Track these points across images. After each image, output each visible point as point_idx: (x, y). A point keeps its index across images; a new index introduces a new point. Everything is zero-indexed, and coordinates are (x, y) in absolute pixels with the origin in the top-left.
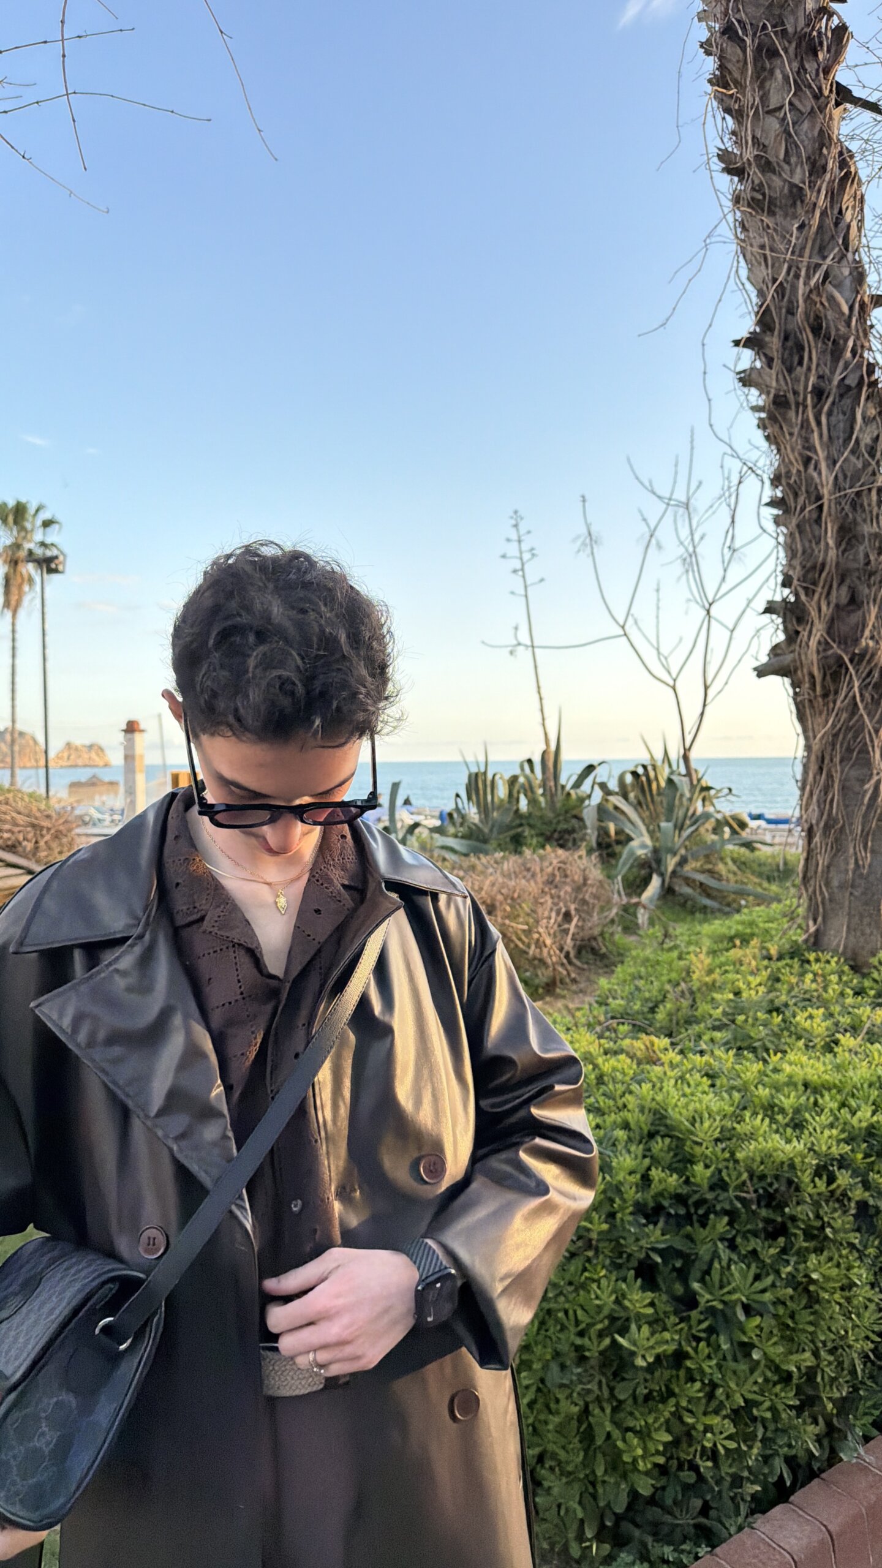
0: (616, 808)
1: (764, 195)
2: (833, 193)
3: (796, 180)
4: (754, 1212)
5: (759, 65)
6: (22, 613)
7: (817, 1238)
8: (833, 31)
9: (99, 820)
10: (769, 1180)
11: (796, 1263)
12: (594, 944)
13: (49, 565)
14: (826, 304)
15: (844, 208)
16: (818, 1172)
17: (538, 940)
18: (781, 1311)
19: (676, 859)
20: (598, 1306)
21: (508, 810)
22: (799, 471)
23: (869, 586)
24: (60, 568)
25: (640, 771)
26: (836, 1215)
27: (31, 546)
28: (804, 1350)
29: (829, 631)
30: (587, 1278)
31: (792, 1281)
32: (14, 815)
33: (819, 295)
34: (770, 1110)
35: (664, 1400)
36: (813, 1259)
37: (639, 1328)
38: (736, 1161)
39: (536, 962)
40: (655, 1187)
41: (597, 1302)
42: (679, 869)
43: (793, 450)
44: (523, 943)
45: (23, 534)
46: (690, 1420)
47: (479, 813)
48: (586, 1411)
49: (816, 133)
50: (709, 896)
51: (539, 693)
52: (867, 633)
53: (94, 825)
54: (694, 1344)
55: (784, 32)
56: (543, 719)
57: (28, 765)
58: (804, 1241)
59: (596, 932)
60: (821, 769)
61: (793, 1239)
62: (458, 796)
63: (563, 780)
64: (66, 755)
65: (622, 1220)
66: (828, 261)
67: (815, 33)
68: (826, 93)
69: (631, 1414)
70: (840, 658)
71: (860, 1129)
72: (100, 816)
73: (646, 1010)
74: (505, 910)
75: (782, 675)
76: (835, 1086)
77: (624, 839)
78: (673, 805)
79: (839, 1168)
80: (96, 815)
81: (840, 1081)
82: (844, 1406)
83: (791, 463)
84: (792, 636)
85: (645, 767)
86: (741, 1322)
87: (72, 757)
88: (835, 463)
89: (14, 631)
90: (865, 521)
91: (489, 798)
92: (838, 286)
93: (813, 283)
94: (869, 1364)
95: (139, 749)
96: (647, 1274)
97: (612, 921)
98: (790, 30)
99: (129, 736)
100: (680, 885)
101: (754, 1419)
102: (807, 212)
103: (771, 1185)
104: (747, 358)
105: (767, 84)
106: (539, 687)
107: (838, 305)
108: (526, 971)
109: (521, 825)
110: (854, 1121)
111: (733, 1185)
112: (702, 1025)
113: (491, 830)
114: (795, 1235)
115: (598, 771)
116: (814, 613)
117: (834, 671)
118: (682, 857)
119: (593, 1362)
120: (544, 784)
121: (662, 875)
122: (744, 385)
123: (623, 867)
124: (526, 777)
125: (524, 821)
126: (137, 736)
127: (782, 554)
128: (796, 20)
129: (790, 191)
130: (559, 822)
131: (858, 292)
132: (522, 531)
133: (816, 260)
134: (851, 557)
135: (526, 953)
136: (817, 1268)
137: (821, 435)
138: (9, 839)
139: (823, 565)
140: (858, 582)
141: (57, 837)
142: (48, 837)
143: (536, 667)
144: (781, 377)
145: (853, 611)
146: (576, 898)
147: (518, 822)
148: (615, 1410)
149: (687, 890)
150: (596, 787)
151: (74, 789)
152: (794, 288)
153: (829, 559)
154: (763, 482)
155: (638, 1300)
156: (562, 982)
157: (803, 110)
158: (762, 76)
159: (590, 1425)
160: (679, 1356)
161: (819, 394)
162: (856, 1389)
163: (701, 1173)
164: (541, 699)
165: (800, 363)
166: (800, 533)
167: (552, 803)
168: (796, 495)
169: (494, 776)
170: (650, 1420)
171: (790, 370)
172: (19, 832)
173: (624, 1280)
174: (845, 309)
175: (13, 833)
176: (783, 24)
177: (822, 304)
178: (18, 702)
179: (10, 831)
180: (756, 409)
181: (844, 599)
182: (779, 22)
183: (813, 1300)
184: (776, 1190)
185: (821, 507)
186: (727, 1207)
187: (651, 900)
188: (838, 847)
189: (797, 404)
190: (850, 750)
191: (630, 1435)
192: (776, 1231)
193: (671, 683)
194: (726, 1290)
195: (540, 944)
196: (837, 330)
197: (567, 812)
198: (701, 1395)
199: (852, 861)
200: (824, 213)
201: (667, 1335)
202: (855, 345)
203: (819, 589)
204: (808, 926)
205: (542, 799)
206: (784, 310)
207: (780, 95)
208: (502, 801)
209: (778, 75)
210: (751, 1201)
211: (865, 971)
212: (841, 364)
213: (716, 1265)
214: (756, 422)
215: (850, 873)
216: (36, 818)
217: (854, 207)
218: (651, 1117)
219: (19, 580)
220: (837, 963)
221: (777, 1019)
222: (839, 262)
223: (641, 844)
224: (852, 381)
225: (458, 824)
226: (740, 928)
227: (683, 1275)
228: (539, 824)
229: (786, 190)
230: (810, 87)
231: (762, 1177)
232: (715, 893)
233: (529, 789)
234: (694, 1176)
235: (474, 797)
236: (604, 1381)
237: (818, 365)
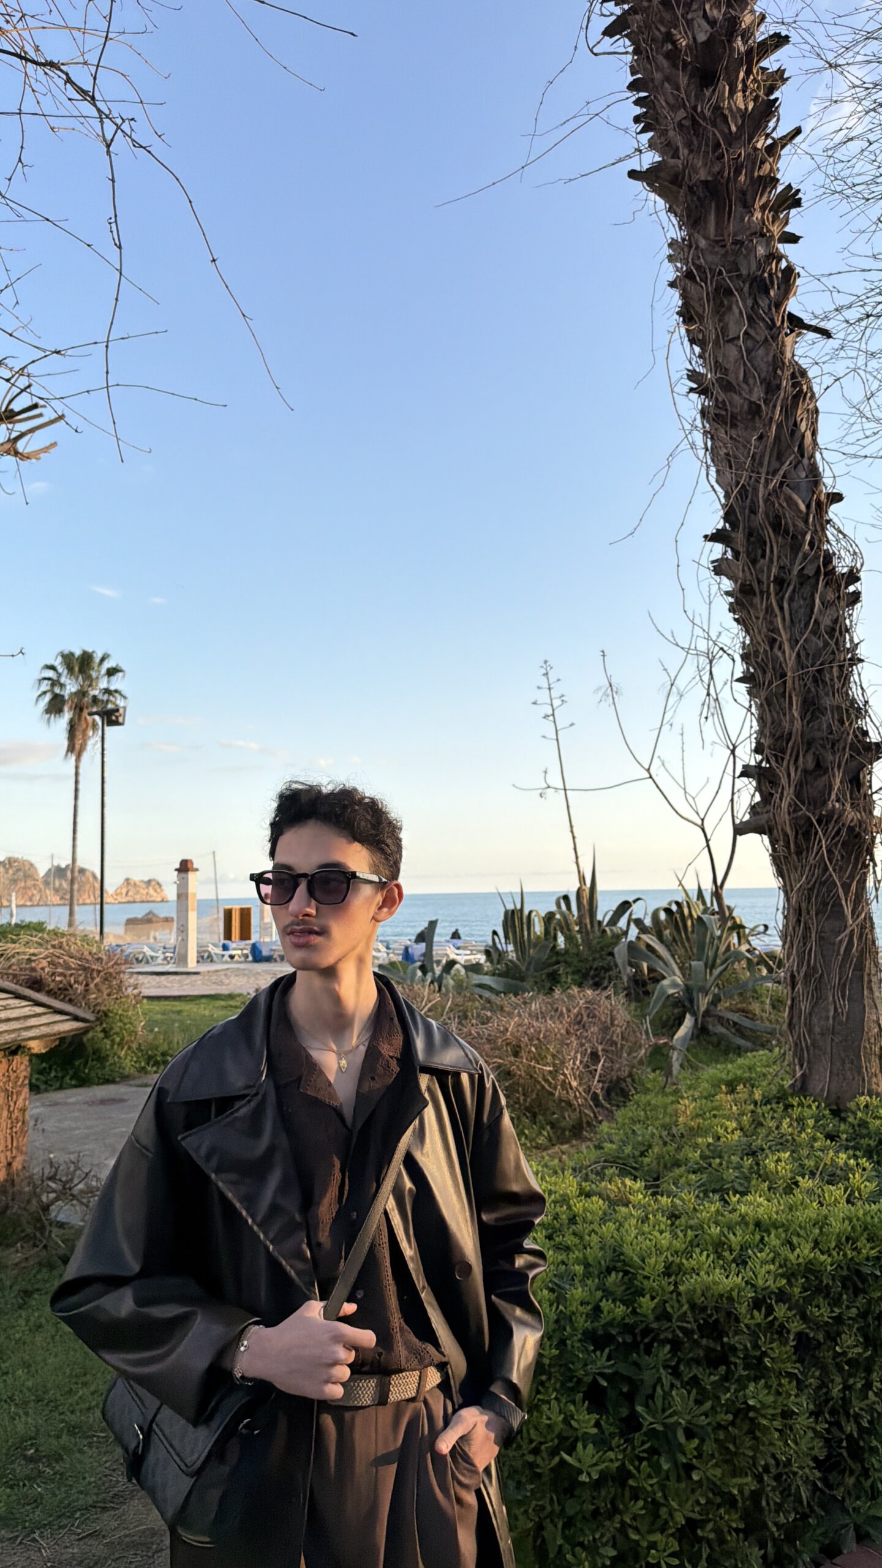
0: (648, 946)
1: (726, 410)
2: (786, 411)
3: (754, 398)
4: (695, 1341)
5: (718, 302)
6: (85, 756)
7: (757, 1368)
8: (783, 271)
9: (152, 958)
10: (709, 1312)
11: (736, 1391)
12: (623, 1085)
13: (112, 717)
14: (785, 505)
15: (799, 419)
16: (757, 1304)
17: (564, 1081)
18: (721, 1435)
19: (709, 998)
20: (549, 1426)
21: (545, 947)
22: (765, 651)
23: (834, 753)
24: (121, 720)
25: (674, 908)
26: (774, 1345)
27: (96, 692)
28: (747, 1475)
29: (798, 795)
30: (539, 1400)
31: (729, 1407)
32: (66, 958)
33: (778, 497)
34: (719, 1247)
35: (610, 1517)
36: (752, 1387)
37: (585, 1447)
38: (679, 1294)
39: (563, 1104)
40: (605, 1318)
41: (548, 1422)
42: (712, 1007)
43: (760, 632)
44: (550, 1084)
45: (87, 683)
46: (634, 1536)
47: (516, 950)
48: (540, 1527)
49: (770, 358)
50: (743, 1036)
51: (572, 832)
52: (833, 796)
53: (147, 962)
54: (637, 1463)
55: (739, 276)
56: (577, 858)
57: (88, 901)
58: (744, 1369)
59: (625, 1073)
60: (799, 921)
61: (733, 1367)
62: (495, 933)
63: (599, 917)
64: (124, 891)
65: (573, 1346)
66: (785, 467)
67: (766, 275)
68: (778, 324)
69: (582, 1530)
70: (809, 818)
71: (799, 1265)
72: (153, 954)
73: (637, 1153)
74: (530, 1052)
75: (760, 833)
76: (783, 1225)
77: (657, 979)
78: (704, 942)
79: (777, 1302)
80: (149, 953)
81: (788, 1221)
82: (791, 1534)
83: (759, 643)
84: (767, 798)
85: (677, 903)
86: (680, 1444)
87: (130, 893)
88: (797, 642)
89: (77, 774)
90: (827, 694)
91: (526, 933)
92: (795, 488)
93: (771, 487)
94: (818, 1493)
95: (191, 889)
96: (596, 1398)
97: (641, 1062)
98: (744, 272)
99: (183, 875)
100: (714, 1025)
101: (700, 1540)
102: (764, 425)
103: (711, 1316)
104: (718, 550)
105: (726, 318)
106: (571, 827)
107: (796, 505)
108: (554, 1113)
109: (558, 962)
110: (792, 1257)
111: (675, 1316)
112: (683, 1168)
113: (528, 969)
114: (735, 1364)
115: (634, 907)
116: (784, 781)
117: (805, 832)
118: (715, 995)
119: (545, 1479)
120: (580, 922)
121: (694, 1014)
122: (716, 574)
123: (655, 1005)
124: (562, 914)
125: (560, 958)
126: (191, 875)
127: (755, 724)
128: (749, 264)
129: (750, 408)
130: (594, 959)
131: (814, 493)
132: (552, 679)
133: (775, 464)
134: (816, 727)
135: (552, 1094)
136: (755, 1394)
137: (784, 619)
138: (61, 982)
139: (790, 734)
140: (822, 751)
141: (106, 979)
142: (97, 980)
143: (568, 807)
144: (746, 569)
145: (821, 776)
146: (603, 1038)
147: (554, 959)
148: (566, 1526)
149: (720, 1030)
150: (632, 926)
151: (131, 926)
152: (756, 490)
153: (794, 730)
154: (733, 660)
155: (586, 1421)
156: (589, 1124)
157: (758, 338)
158: (721, 310)
159: (544, 1540)
160: (622, 1476)
161: (780, 582)
162: (804, 1517)
163: (646, 1304)
164: (574, 838)
165: (763, 556)
166: (769, 705)
167: (587, 941)
168: (764, 672)
169: (530, 912)
170: (597, 1536)
171: (754, 562)
172: (71, 975)
173: (574, 1402)
174: (803, 507)
175: (65, 976)
176: (738, 270)
177: (780, 504)
178: (79, 842)
179: (61, 974)
180: (727, 593)
181: (811, 765)
182: (734, 267)
183: (753, 1429)
184: (717, 1320)
185: (785, 682)
186: (670, 1336)
187: (684, 1038)
188: (818, 998)
189: (762, 592)
190: (826, 904)
191: (578, 1549)
192: (715, 1360)
193: (700, 823)
194: (668, 1413)
195: (566, 1085)
196: (794, 525)
197: (602, 949)
198: (643, 1512)
199: (832, 1008)
200: (779, 426)
201: (611, 1454)
202: (812, 538)
203: (787, 757)
204: (795, 1071)
205: (579, 936)
206: (747, 511)
207: (738, 326)
208: (538, 937)
209: (736, 311)
210: (692, 1332)
211: (843, 1115)
212: (800, 555)
213: (659, 1389)
214: (727, 607)
215: (831, 1021)
216: (88, 961)
217: (807, 419)
218: (609, 1254)
219: (84, 726)
220: (818, 1107)
221: (749, 1162)
222: (795, 467)
223: (672, 982)
224: (810, 571)
225: (495, 961)
226: (739, 1072)
227: (630, 1398)
228: (575, 961)
229: (746, 407)
230: (763, 320)
231: (704, 1309)
232: (748, 1033)
233: (565, 927)
234: (641, 1307)
235: (511, 935)
236: (555, 1497)
237: (779, 557)
